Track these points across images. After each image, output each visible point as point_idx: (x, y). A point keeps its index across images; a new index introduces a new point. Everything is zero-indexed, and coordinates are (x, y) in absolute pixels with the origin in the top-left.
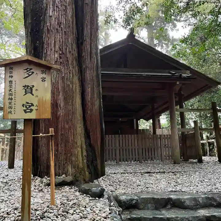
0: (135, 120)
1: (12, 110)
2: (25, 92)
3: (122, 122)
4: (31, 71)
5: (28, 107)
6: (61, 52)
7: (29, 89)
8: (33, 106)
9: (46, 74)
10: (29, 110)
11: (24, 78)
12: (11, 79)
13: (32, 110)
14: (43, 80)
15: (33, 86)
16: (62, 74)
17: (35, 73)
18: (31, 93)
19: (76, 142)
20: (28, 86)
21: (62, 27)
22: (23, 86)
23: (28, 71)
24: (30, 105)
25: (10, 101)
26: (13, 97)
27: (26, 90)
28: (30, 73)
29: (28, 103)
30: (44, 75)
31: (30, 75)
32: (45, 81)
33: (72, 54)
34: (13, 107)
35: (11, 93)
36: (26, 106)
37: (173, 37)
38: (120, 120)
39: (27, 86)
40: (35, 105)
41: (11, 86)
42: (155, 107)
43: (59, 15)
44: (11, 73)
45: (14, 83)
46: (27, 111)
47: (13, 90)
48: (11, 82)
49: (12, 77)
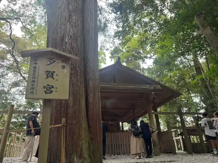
0: (121, 123)
1: (34, 91)
2: (47, 76)
3: (111, 125)
4: (53, 60)
5: (48, 88)
6: (72, 66)
7: (50, 74)
8: (54, 88)
9: (65, 63)
10: (49, 92)
11: (47, 65)
12: (35, 65)
13: (51, 92)
14: (63, 67)
15: (54, 72)
16: (72, 82)
17: (56, 62)
18: (52, 77)
19: (81, 136)
20: (50, 72)
21: (74, 49)
22: (45, 72)
23: (50, 60)
24: (51, 87)
25: (33, 83)
26: (36, 80)
27: (47, 74)
28: (52, 62)
29: (48, 85)
30: (64, 64)
31: (52, 63)
32: (65, 68)
33: (81, 69)
34: (35, 89)
35: (34, 76)
36: (47, 88)
37: (143, 67)
38: (110, 123)
39: (48, 71)
40: (55, 87)
41: (35, 71)
42: (136, 113)
43: (72, 42)
44: (36, 60)
45: (37, 68)
46: (47, 92)
47: (36, 75)
48: (35, 67)
49: (36, 63)
